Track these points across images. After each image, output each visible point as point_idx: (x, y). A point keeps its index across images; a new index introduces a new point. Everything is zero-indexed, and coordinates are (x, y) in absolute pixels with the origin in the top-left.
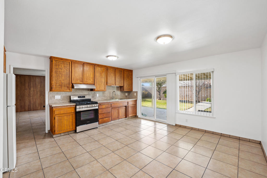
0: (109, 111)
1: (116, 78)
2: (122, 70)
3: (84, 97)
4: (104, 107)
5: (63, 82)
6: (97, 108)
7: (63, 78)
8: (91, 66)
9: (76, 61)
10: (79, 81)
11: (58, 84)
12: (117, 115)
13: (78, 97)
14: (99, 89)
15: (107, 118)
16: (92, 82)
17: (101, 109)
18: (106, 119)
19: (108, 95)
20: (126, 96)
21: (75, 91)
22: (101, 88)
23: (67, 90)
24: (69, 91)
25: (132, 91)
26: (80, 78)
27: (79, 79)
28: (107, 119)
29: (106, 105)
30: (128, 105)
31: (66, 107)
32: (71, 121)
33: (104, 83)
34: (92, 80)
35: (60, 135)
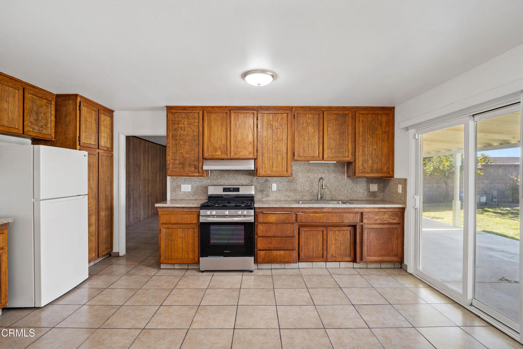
0: (289, 233)
1: (325, 138)
2: (347, 112)
3: (238, 190)
4: (272, 218)
5: (187, 155)
6: (252, 219)
7: (187, 147)
8: (248, 115)
9: (213, 107)
10: (220, 153)
11: (177, 162)
12: (320, 248)
13: (224, 188)
14: (269, 172)
15: (282, 252)
16: (250, 153)
17: (266, 223)
18: (278, 252)
19: (307, 189)
20: (373, 194)
21: (219, 177)
22: (275, 169)
23: (194, 174)
24: (198, 176)
25: (392, 177)
26: (222, 146)
27: (220, 148)
28: (281, 255)
29: (281, 216)
30: (362, 221)
31: (181, 210)
32: (191, 241)
33: (285, 156)
34: (250, 148)
35: (173, 267)
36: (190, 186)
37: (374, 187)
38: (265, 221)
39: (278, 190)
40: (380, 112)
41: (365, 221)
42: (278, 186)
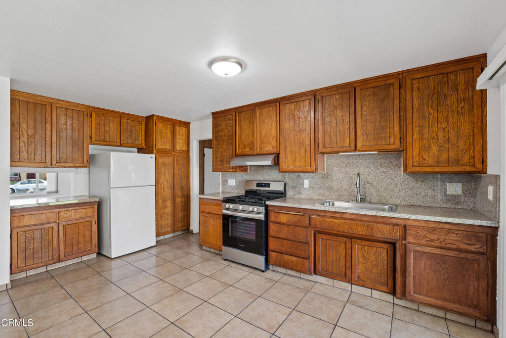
0: (301, 238)
1: (358, 121)
2: (391, 81)
3: (268, 185)
4: (284, 218)
5: (225, 153)
6: (261, 217)
7: (224, 146)
8: (271, 108)
9: (243, 107)
10: (248, 150)
11: (219, 159)
12: (342, 264)
13: (257, 184)
14: (292, 167)
15: (294, 258)
16: (273, 148)
17: (278, 223)
18: (290, 257)
22: (297, 164)
23: (229, 170)
24: (233, 172)
25: (484, 171)
26: (250, 142)
27: (248, 144)
28: (292, 261)
33: (308, 148)
34: (274, 142)
36: (234, 180)
37: (455, 189)
38: (277, 220)
39: (311, 187)
40: (452, 69)
41: (410, 239)
42: (310, 183)
